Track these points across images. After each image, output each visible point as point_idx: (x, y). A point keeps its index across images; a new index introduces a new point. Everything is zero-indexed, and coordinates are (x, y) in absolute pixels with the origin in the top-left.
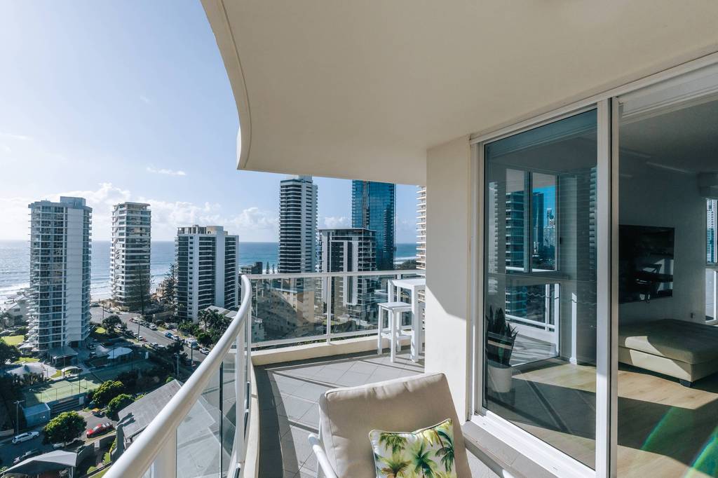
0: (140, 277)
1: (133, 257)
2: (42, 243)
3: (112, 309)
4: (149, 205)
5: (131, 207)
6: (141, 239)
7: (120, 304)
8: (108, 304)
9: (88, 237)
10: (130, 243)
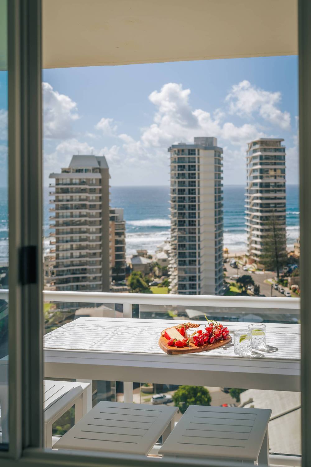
0: (275, 230)
1: (268, 205)
2: (179, 190)
3: (248, 266)
4: (283, 140)
5: (264, 143)
6: (275, 183)
7: (255, 262)
8: (244, 261)
9: (220, 182)
10: (265, 187)
